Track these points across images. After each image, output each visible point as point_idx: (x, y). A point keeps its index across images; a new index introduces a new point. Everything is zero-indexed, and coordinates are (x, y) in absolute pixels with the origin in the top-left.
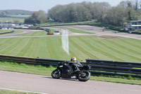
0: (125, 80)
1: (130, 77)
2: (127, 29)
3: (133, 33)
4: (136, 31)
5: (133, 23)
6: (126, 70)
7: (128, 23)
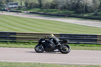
0: (5, 45)
1: (9, 42)
2: (6, 9)
3: (10, 11)
4: (12, 10)
5: (10, 5)
6: (6, 38)
7: (7, 4)
